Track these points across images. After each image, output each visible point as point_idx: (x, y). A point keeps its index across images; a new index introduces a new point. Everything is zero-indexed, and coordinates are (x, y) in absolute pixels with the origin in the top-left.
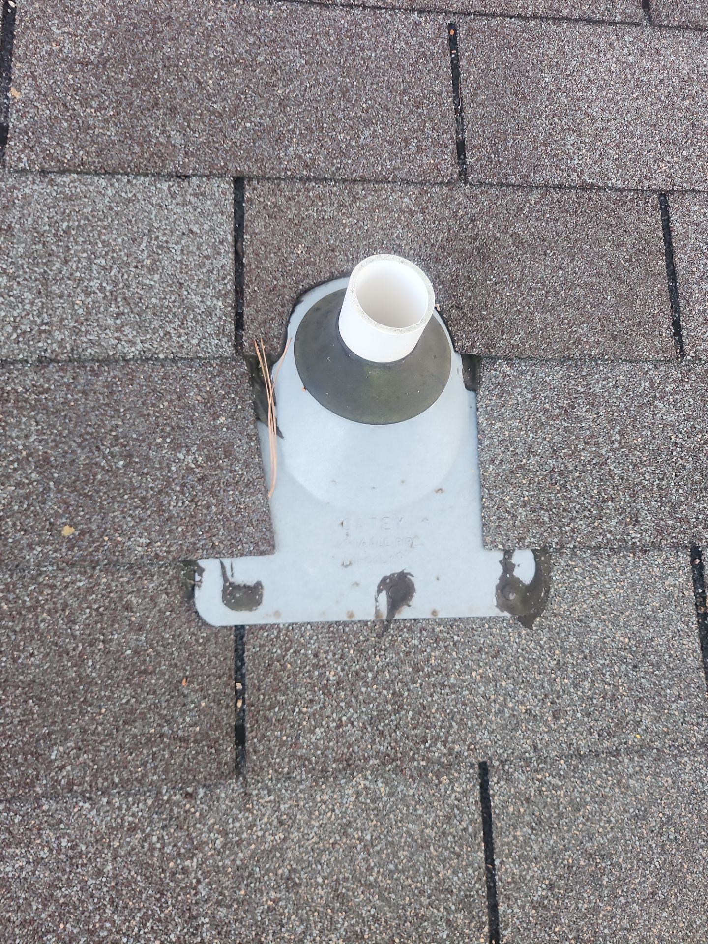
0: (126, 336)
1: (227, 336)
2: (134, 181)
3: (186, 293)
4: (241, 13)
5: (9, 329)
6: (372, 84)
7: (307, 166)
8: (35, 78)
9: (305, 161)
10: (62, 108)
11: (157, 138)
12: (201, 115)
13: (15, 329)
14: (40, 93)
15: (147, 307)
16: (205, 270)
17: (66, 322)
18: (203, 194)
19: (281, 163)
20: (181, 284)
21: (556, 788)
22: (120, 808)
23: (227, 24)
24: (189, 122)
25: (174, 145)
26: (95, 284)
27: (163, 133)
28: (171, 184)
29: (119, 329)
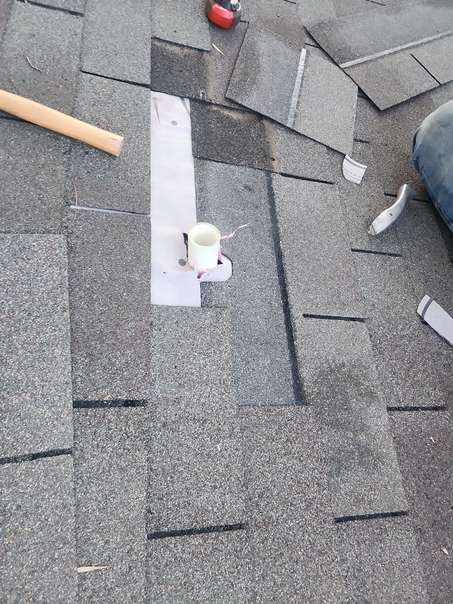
0: (224, 349)
1: (222, 311)
2: (153, 345)
3: (204, 326)
5: (224, 397)
8: (99, 389)
10: (116, 375)
11: (132, 333)
13: (223, 394)
14: (107, 386)
15: (211, 341)
17: (219, 374)
18: (159, 316)
20: (200, 327)
21: (352, 231)
22: (378, 358)
24: (123, 319)
25: (136, 326)
26: (201, 362)
27: (129, 330)
29: (221, 352)
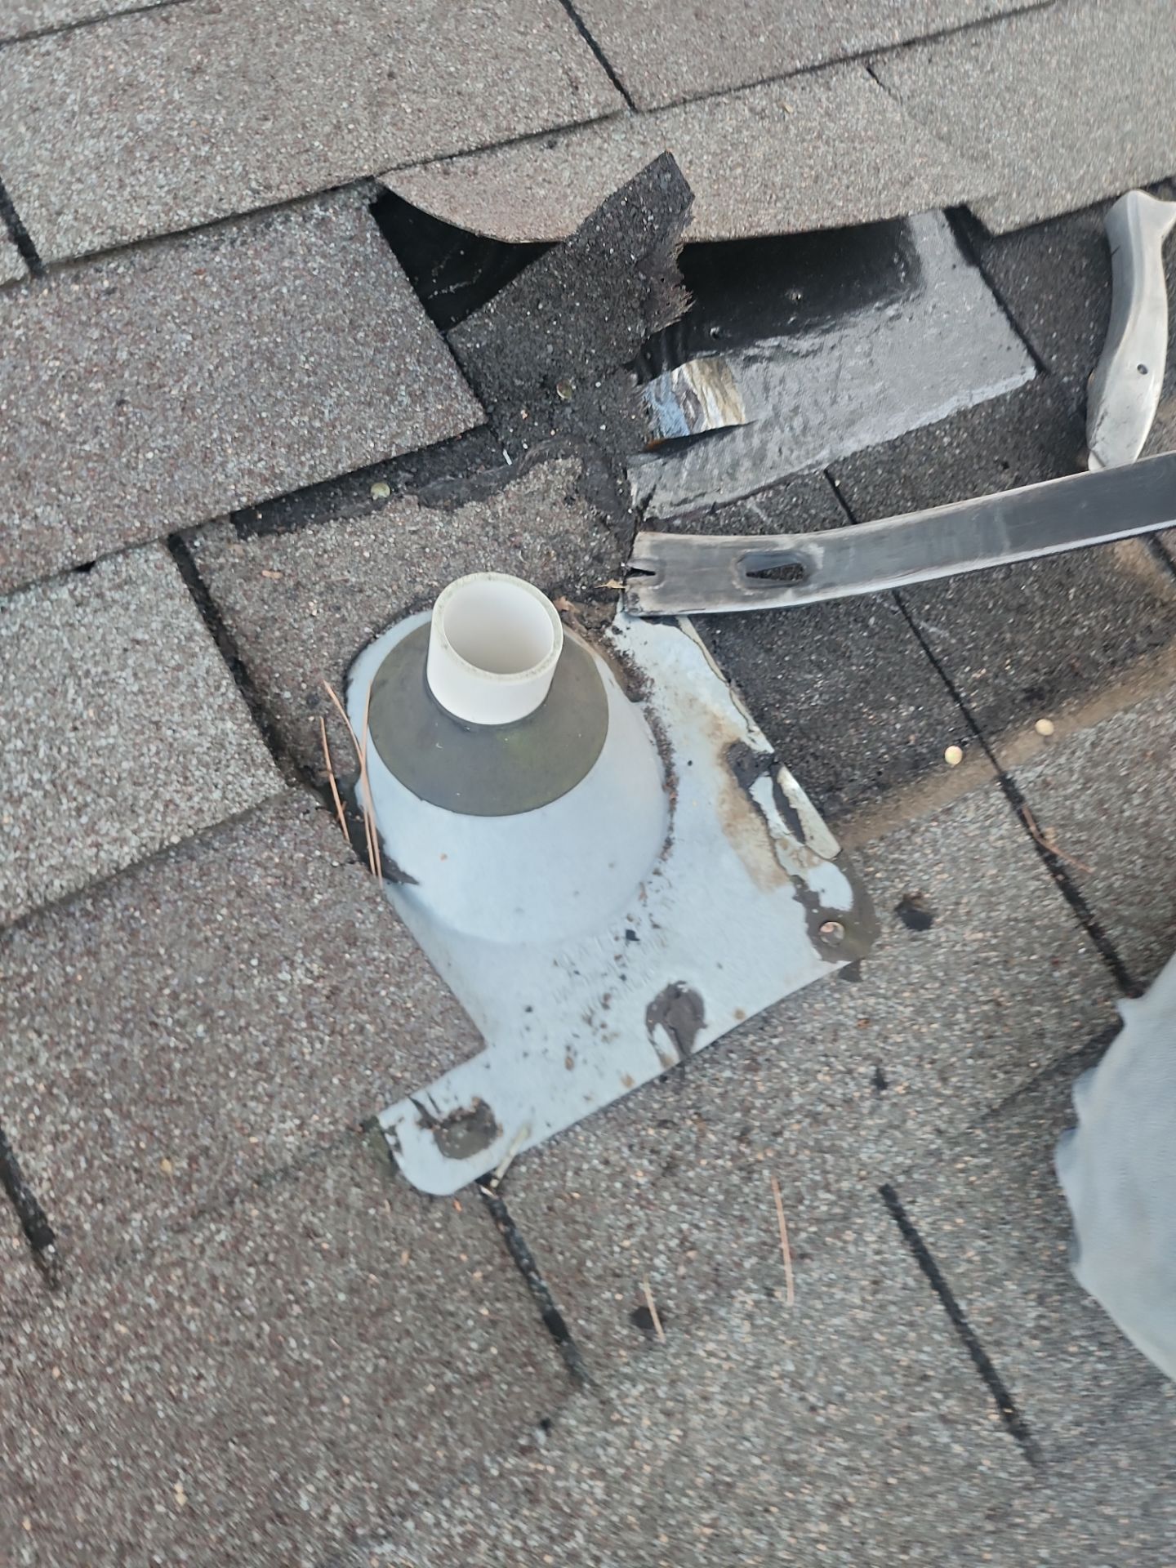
0: (107, 834)
1: (262, 765)
2: (12, 606)
3: (170, 733)
4: (60, 300)
6: (303, 332)
7: (266, 480)
9: (261, 475)
11: (18, 526)
12: (70, 467)
15: (119, 779)
16: (183, 688)
18: (129, 581)
19: (225, 490)
20: (156, 723)
22: (437, 1524)
23: (48, 324)
24: (56, 485)
25: (50, 528)
26: (21, 781)
27: (23, 516)
28: (71, 586)
29: (91, 829)
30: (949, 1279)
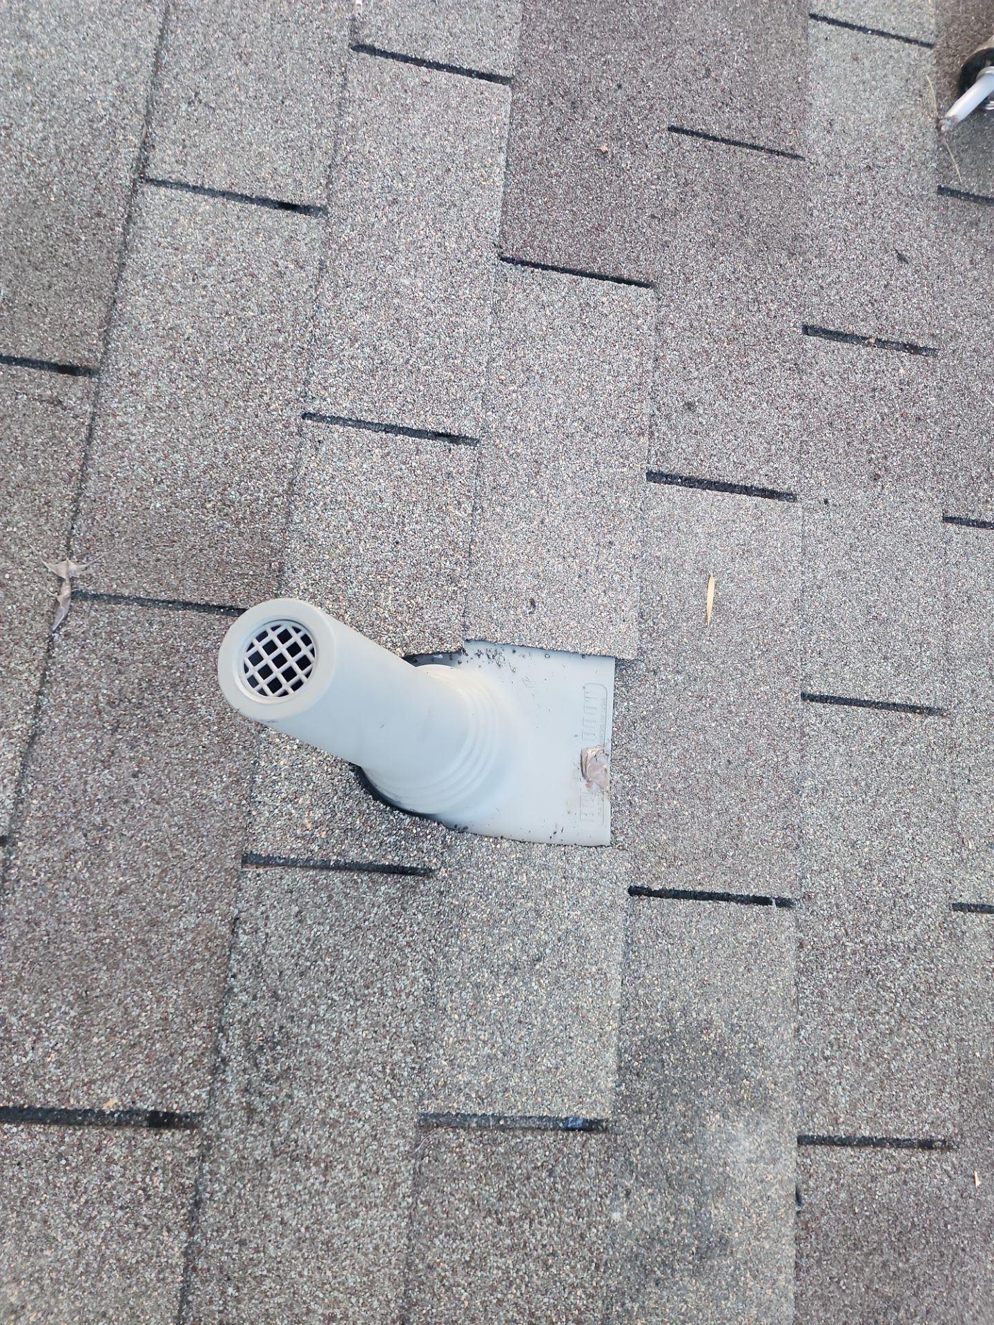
30: (853, 695)
